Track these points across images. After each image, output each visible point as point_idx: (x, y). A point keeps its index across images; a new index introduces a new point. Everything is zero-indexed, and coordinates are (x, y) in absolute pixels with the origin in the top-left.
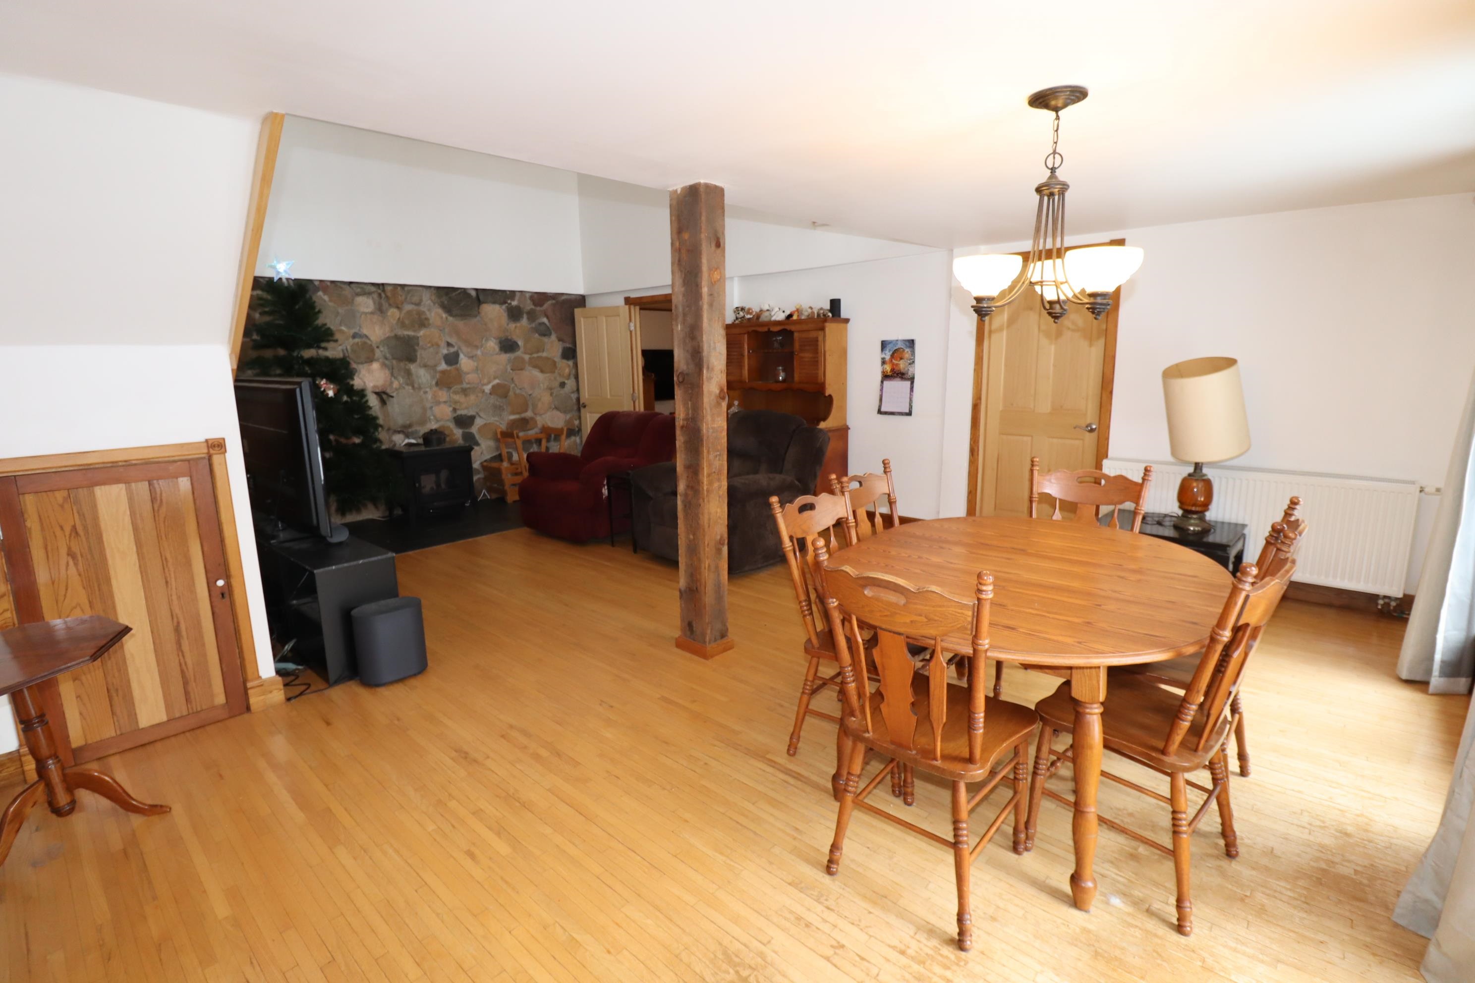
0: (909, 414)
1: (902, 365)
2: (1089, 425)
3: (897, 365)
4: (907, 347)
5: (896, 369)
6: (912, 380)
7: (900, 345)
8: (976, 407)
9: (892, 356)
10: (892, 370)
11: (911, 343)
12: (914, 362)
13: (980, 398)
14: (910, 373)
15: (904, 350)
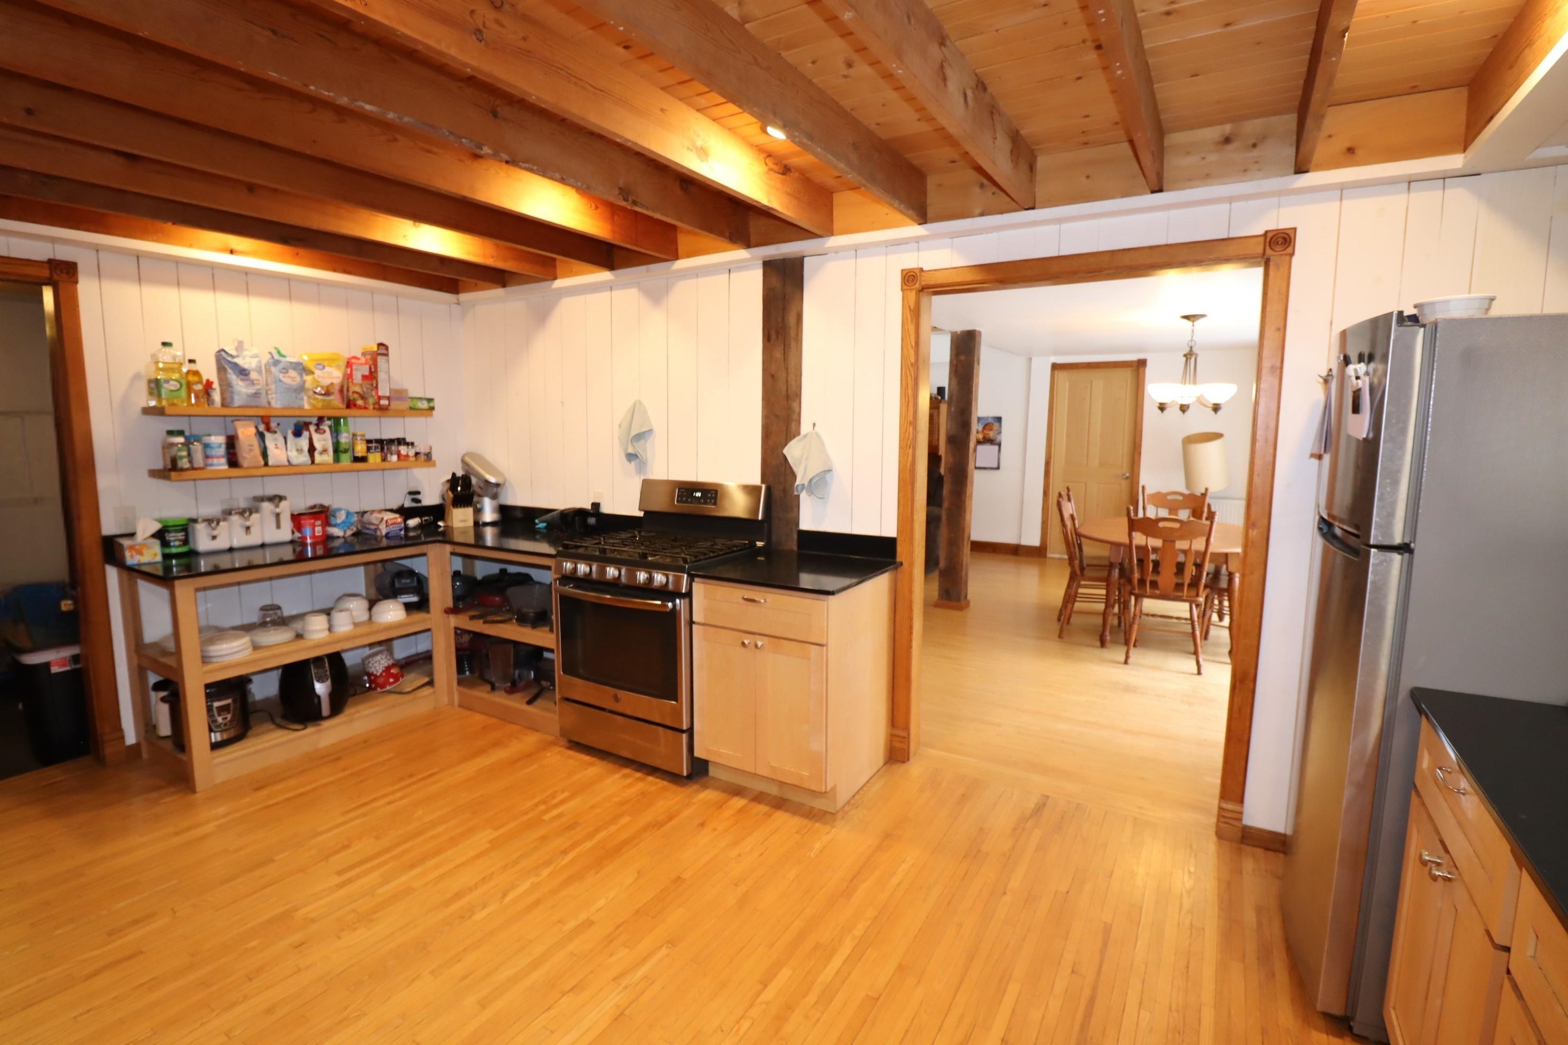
0: (998, 468)
1: (991, 434)
2: (1124, 475)
3: (988, 434)
4: (995, 421)
5: (987, 437)
6: (999, 445)
7: (990, 421)
8: (1048, 464)
9: (984, 428)
10: (984, 438)
11: (999, 419)
12: (1001, 432)
13: (1050, 457)
14: (998, 440)
15: (993, 424)
